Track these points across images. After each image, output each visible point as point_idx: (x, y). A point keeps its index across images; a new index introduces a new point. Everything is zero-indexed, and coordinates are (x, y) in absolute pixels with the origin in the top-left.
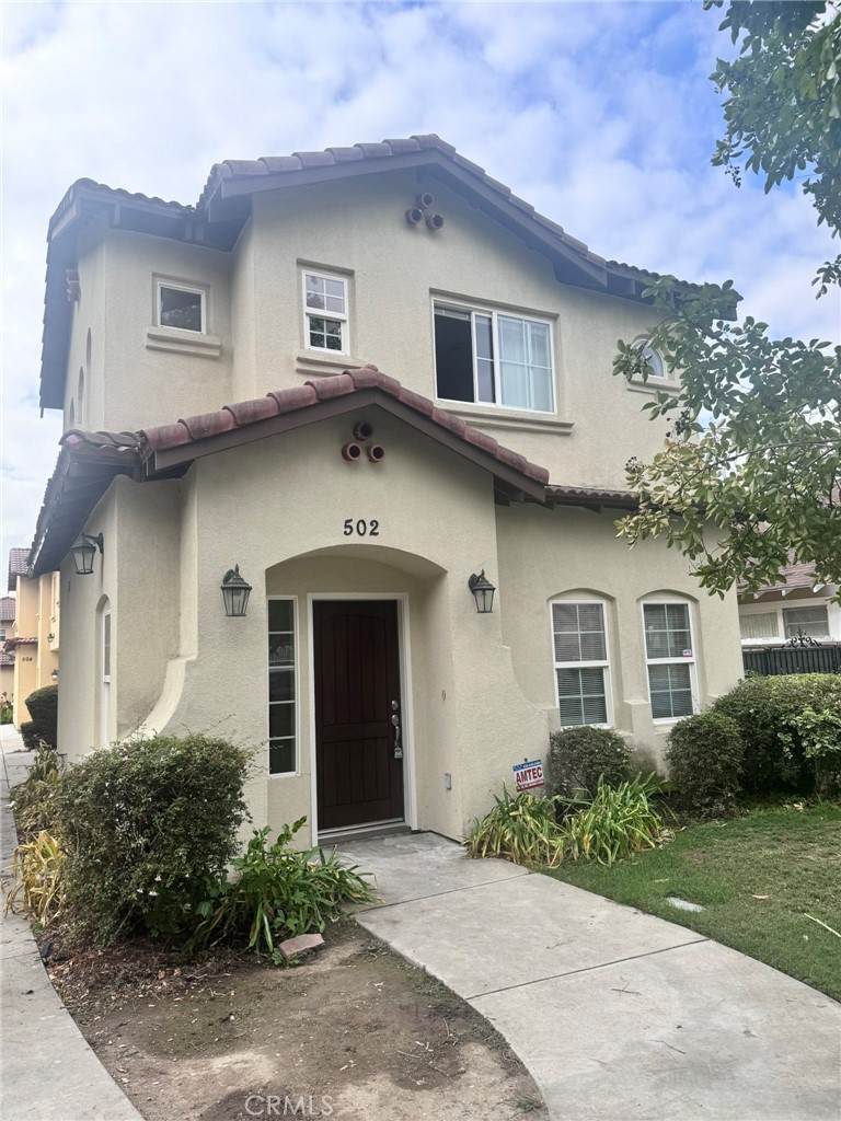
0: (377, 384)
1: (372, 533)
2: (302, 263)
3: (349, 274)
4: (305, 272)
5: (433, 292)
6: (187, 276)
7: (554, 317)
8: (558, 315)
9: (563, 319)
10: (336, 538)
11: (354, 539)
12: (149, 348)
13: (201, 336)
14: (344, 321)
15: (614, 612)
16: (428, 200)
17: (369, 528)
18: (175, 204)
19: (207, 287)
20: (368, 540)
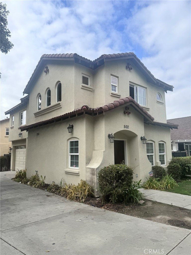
0: (132, 100)
1: (128, 128)
2: (112, 75)
3: (118, 77)
4: (111, 76)
5: (130, 82)
6: (87, 74)
7: (146, 88)
8: (147, 88)
9: (148, 88)
10: (122, 129)
11: (125, 129)
12: (82, 88)
13: (89, 86)
14: (117, 86)
15: (155, 144)
16: (130, 64)
17: (127, 127)
18: (89, 60)
19: (90, 76)
20: (127, 129)
